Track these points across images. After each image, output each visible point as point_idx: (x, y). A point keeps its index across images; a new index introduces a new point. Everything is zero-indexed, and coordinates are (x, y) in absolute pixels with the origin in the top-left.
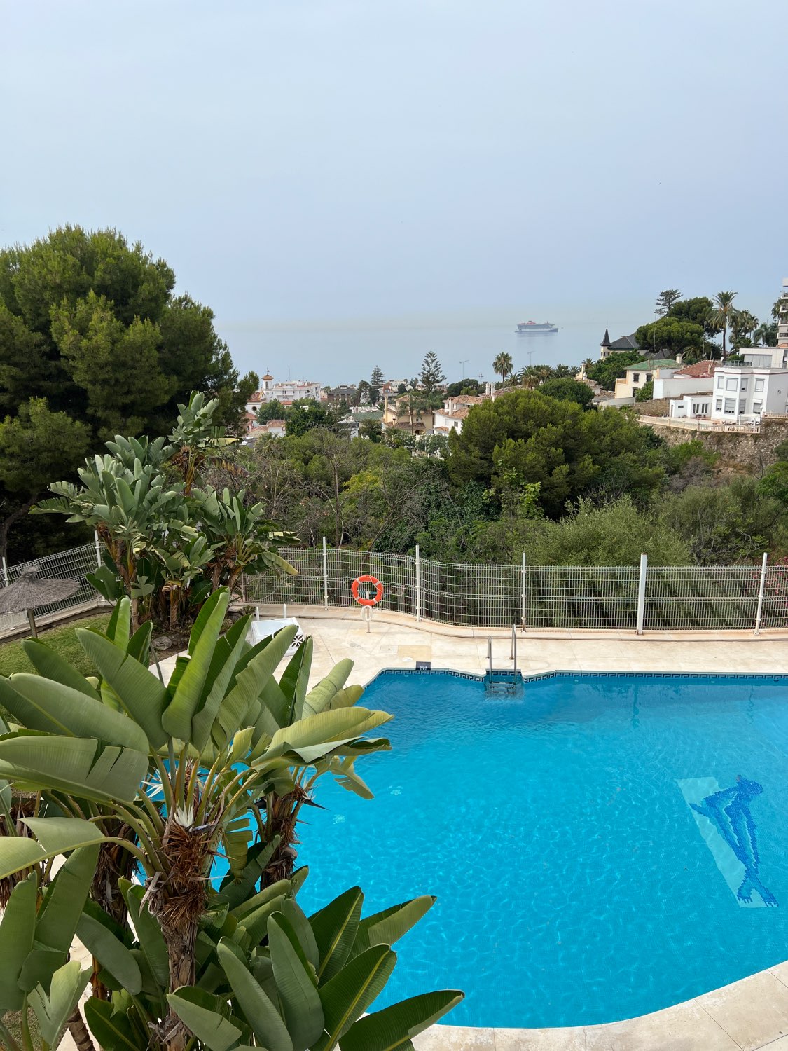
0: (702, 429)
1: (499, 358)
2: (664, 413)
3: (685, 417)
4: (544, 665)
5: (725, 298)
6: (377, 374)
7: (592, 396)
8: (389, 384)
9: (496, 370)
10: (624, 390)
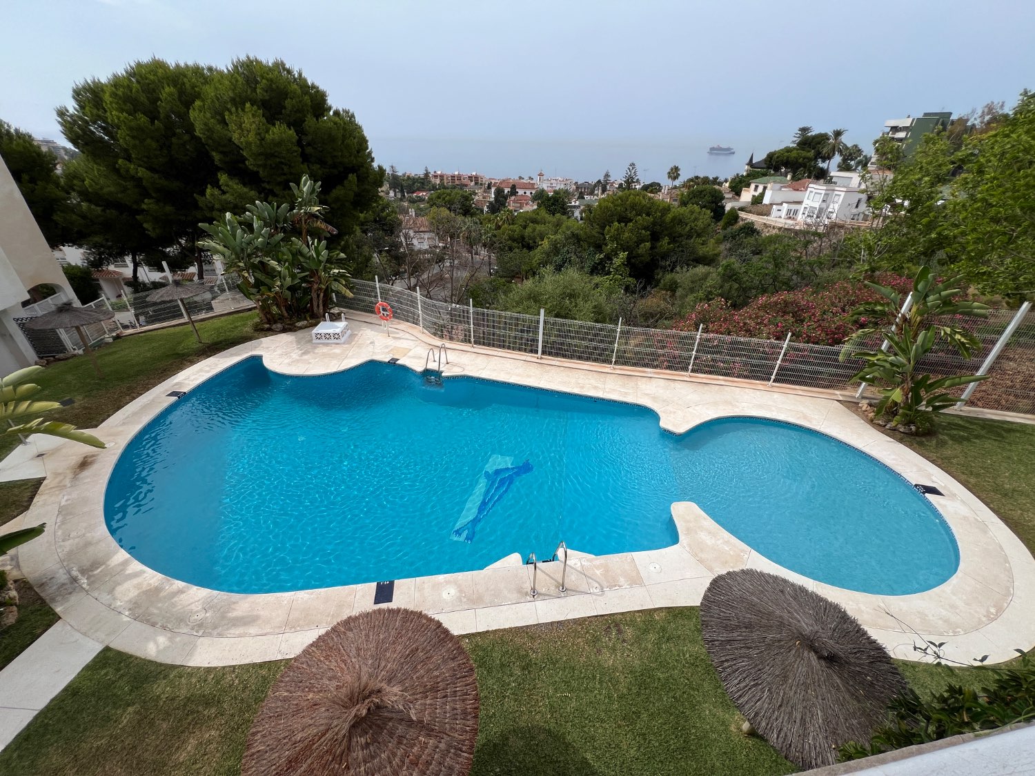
0: (786, 227)
1: (672, 169)
2: (768, 214)
3: (780, 217)
4: (460, 370)
5: (838, 134)
6: (607, 175)
7: (723, 198)
8: (614, 182)
9: (669, 177)
10: (747, 196)
